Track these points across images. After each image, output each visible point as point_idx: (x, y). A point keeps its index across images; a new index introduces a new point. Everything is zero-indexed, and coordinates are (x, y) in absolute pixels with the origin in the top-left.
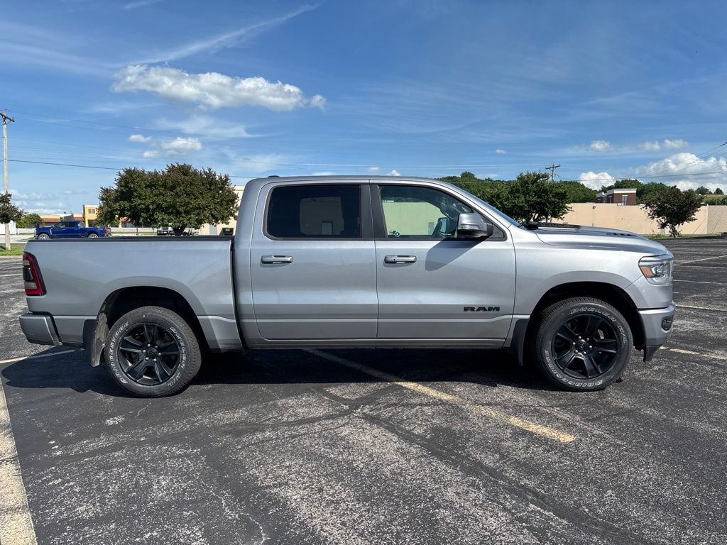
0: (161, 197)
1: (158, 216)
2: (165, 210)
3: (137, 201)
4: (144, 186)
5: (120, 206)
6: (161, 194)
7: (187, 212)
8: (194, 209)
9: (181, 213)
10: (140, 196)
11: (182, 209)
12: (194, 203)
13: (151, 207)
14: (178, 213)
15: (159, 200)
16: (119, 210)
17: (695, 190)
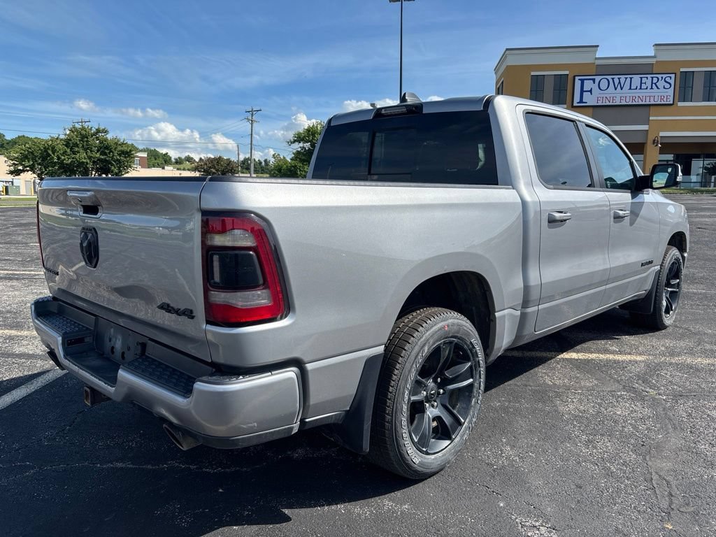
17: (183, 158)
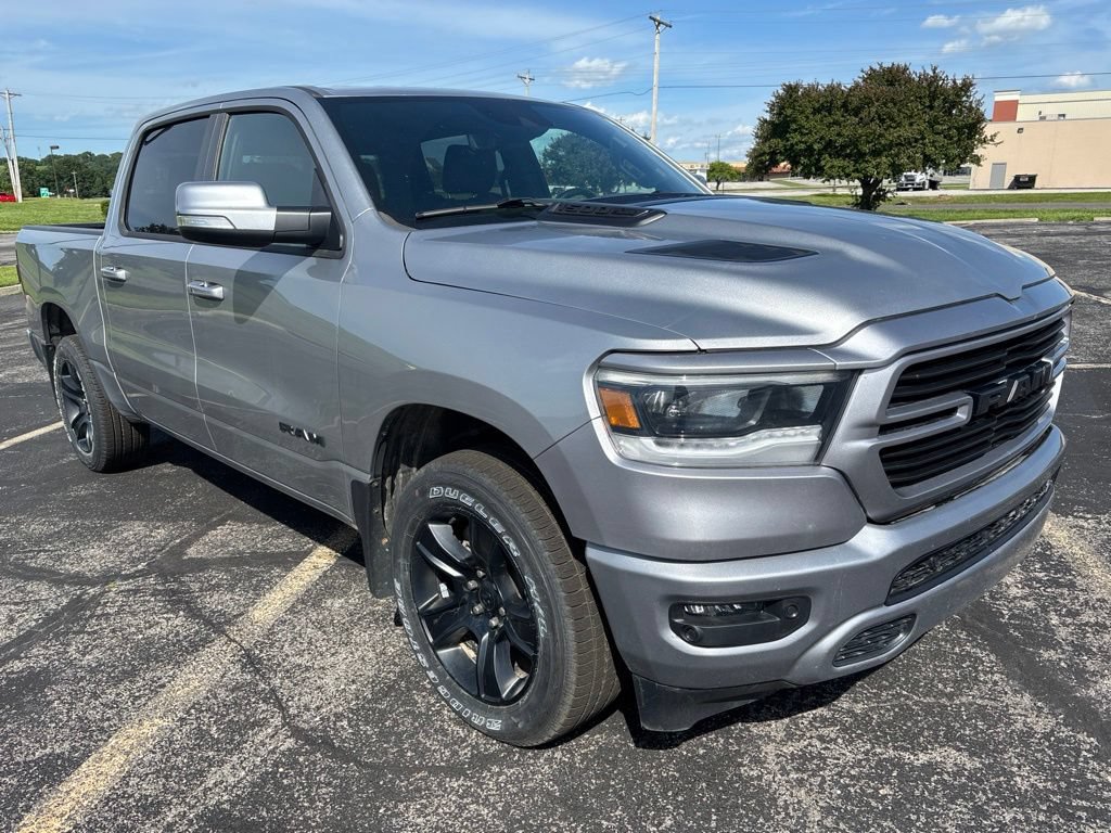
0: (836, 127)
1: (826, 162)
2: (839, 153)
3: (795, 138)
4: (809, 110)
5: (770, 147)
6: (836, 123)
7: (876, 153)
8: (891, 146)
9: (865, 154)
10: (799, 130)
11: (866, 149)
12: (893, 135)
13: (815, 147)
14: (860, 156)
15: (831, 134)
16: (768, 154)
